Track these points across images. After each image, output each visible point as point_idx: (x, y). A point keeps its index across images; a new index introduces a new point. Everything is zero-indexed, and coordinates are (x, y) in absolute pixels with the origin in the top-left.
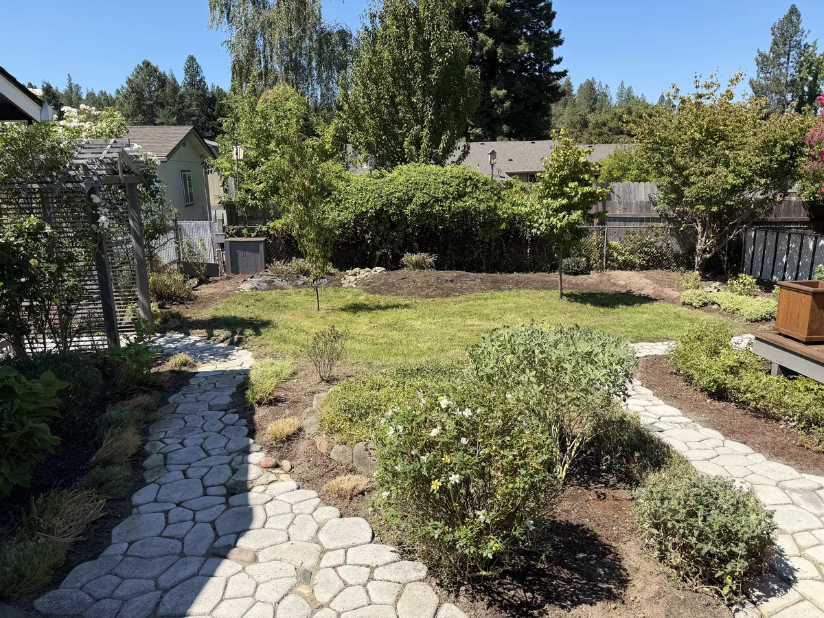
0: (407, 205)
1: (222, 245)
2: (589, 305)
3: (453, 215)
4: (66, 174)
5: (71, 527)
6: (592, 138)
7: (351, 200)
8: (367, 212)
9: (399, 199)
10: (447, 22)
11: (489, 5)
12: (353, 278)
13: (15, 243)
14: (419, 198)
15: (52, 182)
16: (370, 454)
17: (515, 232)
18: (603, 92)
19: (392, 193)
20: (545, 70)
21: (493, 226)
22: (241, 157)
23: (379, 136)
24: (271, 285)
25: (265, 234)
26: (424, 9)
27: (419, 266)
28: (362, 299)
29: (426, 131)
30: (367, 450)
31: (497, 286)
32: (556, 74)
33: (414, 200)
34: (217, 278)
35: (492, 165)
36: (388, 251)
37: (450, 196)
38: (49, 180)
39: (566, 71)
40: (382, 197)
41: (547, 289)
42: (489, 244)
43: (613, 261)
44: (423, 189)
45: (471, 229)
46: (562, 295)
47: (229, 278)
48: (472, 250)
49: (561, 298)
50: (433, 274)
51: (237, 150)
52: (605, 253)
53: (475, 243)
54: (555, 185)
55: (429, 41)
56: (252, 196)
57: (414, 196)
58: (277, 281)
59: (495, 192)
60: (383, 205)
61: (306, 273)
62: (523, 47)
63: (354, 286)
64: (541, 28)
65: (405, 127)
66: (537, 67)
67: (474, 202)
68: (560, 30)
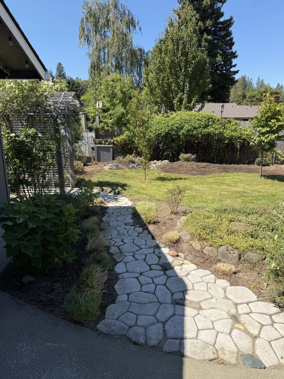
0: (181, 130)
1: (93, 148)
2: (276, 181)
3: (203, 136)
4: (45, 108)
5: (98, 285)
6: (248, 103)
7: (154, 128)
8: (161, 134)
9: (177, 127)
10: (196, 44)
11: (204, 38)
12: (155, 165)
13: (26, 141)
14: (187, 127)
15: (39, 112)
16: (230, 253)
17: (232, 145)
18: (250, 82)
19: (173, 125)
20: (228, 70)
21: (221, 141)
22: (101, 107)
23: (162, 98)
24: (118, 168)
25: (112, 143)
26: (187, 37)
27: (187, 160)
28: (162, 175)
29: (185, 95)
30: (228, 250)
31: (226, 171)
32: (233, 72)
33: (184, 128)
34: (91, 164)
35: (222, 112)
36: (170, 153)
37: (202, 126)
38: (38, 111)
39: (238, 71)
40: (169, 126)
41: (251, 172)
42: (219, 150)
43: (278, 160)
44: (189, 123)
45: (210, 142)
46: (262, 175)
47: (97, 164)
48: (210, 153)
49: (261, 177)
50: (195, 164)
51: (99, 104)
52: (274, 156)
53: (212, 150)
54: (263, 121)
55: (188, 52)
56: (107, 125)
57: (184, 126)
58: (120, 165)
59: (223, 125)
60: (169, 130)
61: (133, 162)
62: (219, 58)
63: (156, 169)
64: (227, 50)
65: (174, 94)
66: (224, 69)
67: (213, 129)
68: (236, 51)
